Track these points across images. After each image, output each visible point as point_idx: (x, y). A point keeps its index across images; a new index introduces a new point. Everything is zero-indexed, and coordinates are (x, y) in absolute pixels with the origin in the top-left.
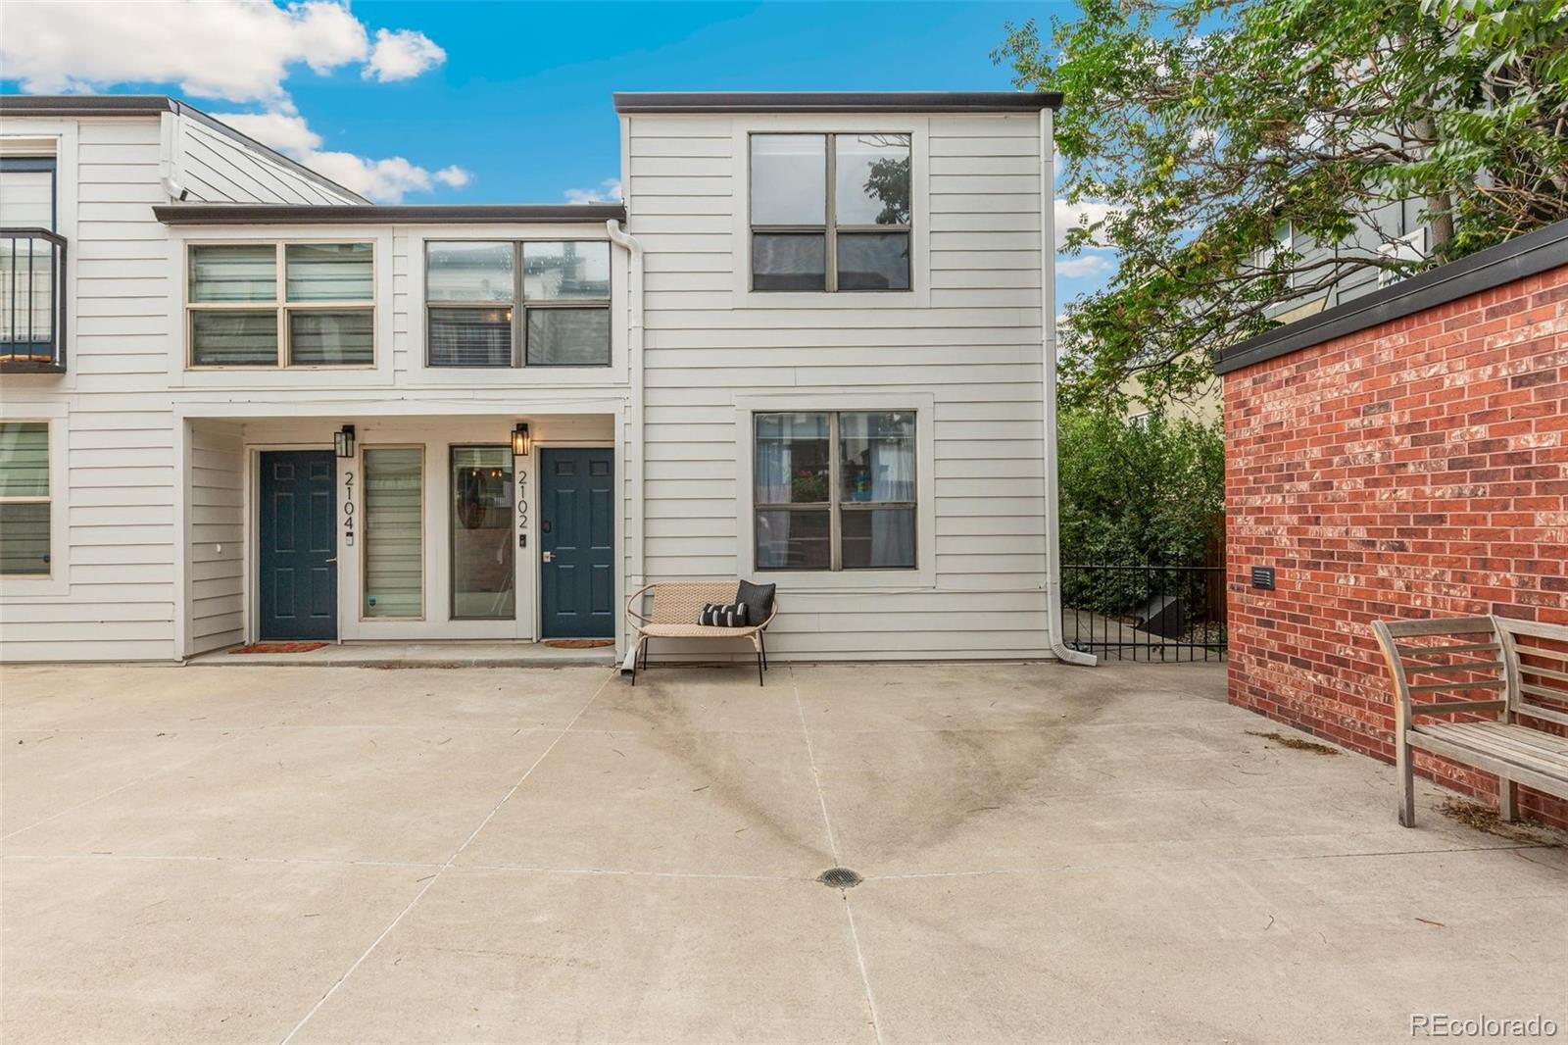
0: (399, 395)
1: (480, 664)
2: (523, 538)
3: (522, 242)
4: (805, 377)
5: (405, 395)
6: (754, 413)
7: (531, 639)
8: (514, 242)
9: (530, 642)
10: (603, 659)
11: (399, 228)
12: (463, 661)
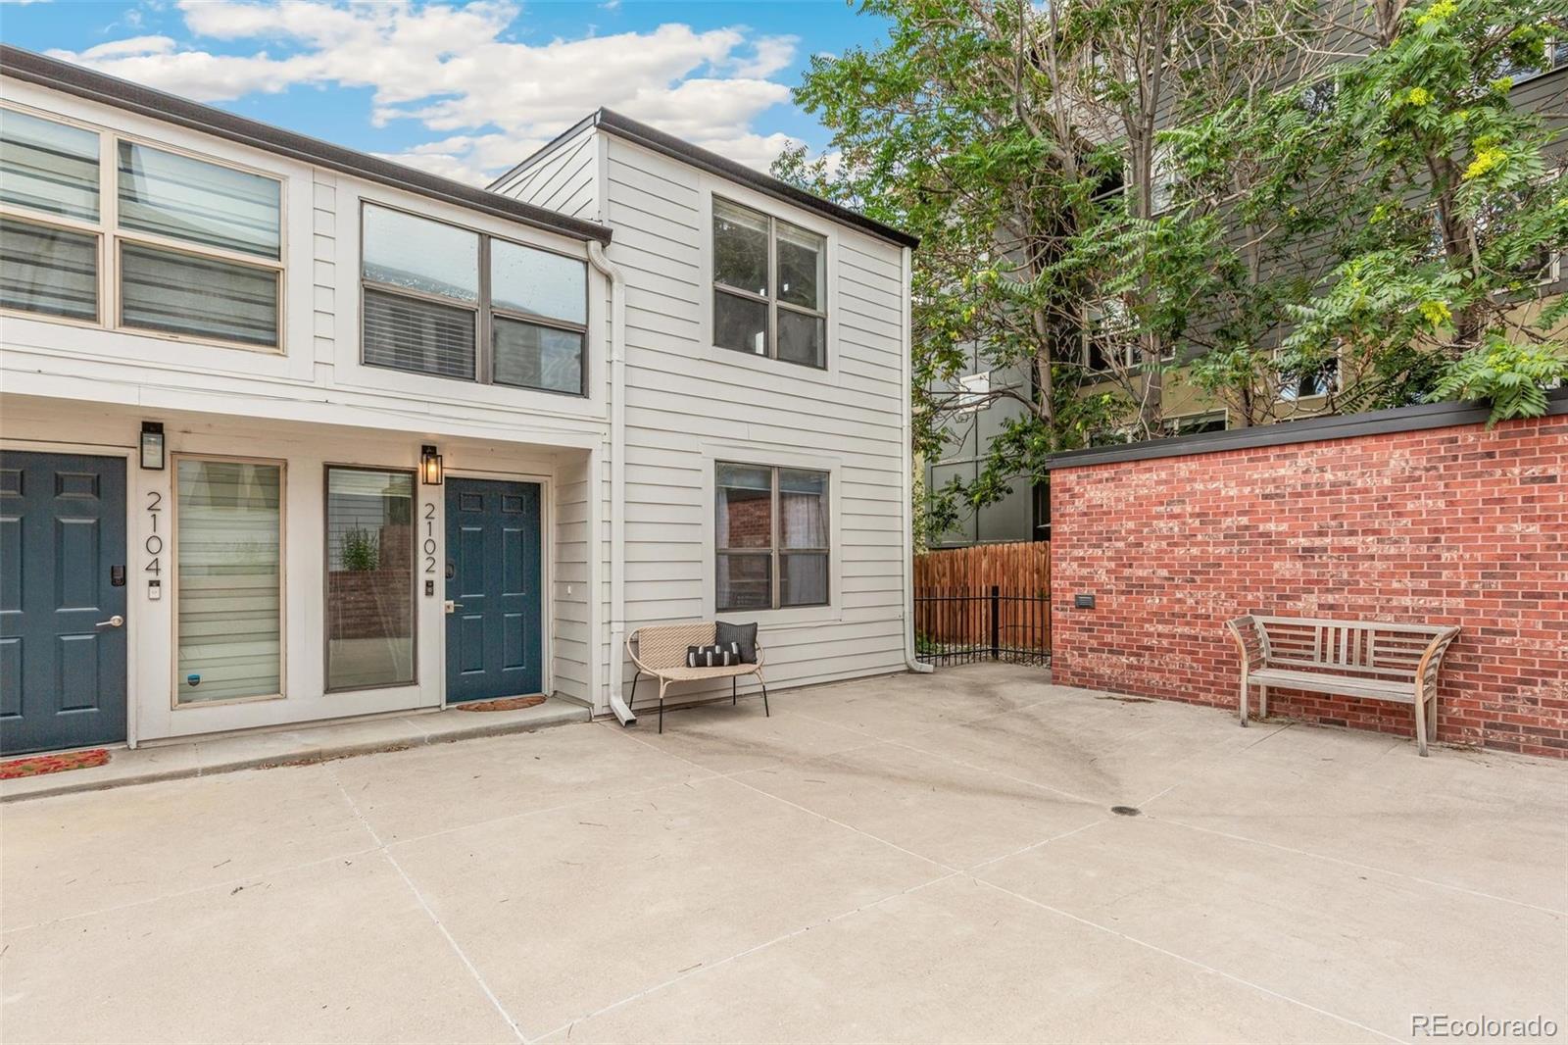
0: (322, 396)
1: (435, 740)
2: (429, 584)
3: (490, 237)
4: (758, 433)
5: (331, 397)
6: (716, 461)
7: (439, 706)
8: (480, 234)
9: (437, 710)
10: (577, 714)
11: (320, 172)
12: (412, 740)
